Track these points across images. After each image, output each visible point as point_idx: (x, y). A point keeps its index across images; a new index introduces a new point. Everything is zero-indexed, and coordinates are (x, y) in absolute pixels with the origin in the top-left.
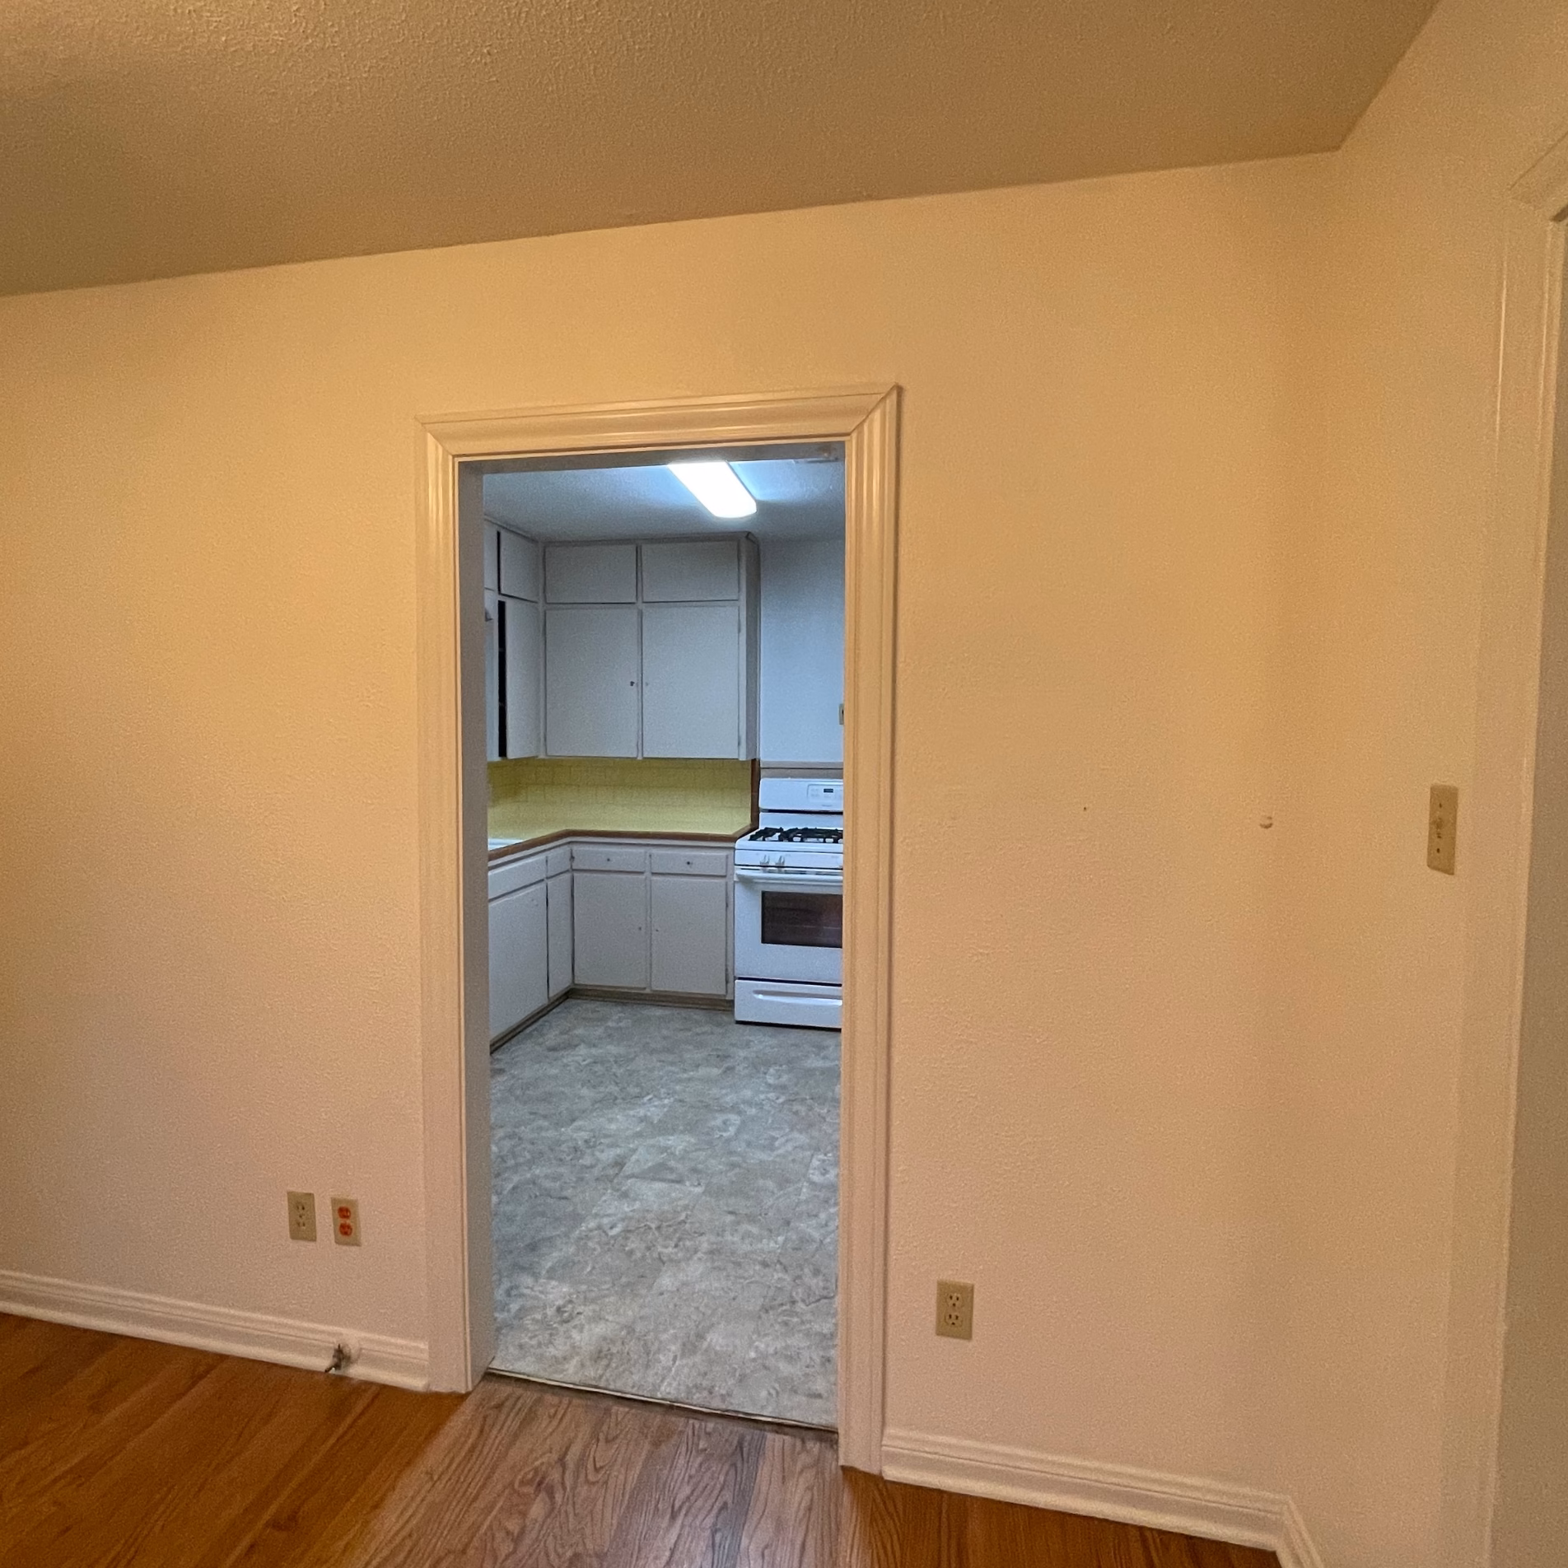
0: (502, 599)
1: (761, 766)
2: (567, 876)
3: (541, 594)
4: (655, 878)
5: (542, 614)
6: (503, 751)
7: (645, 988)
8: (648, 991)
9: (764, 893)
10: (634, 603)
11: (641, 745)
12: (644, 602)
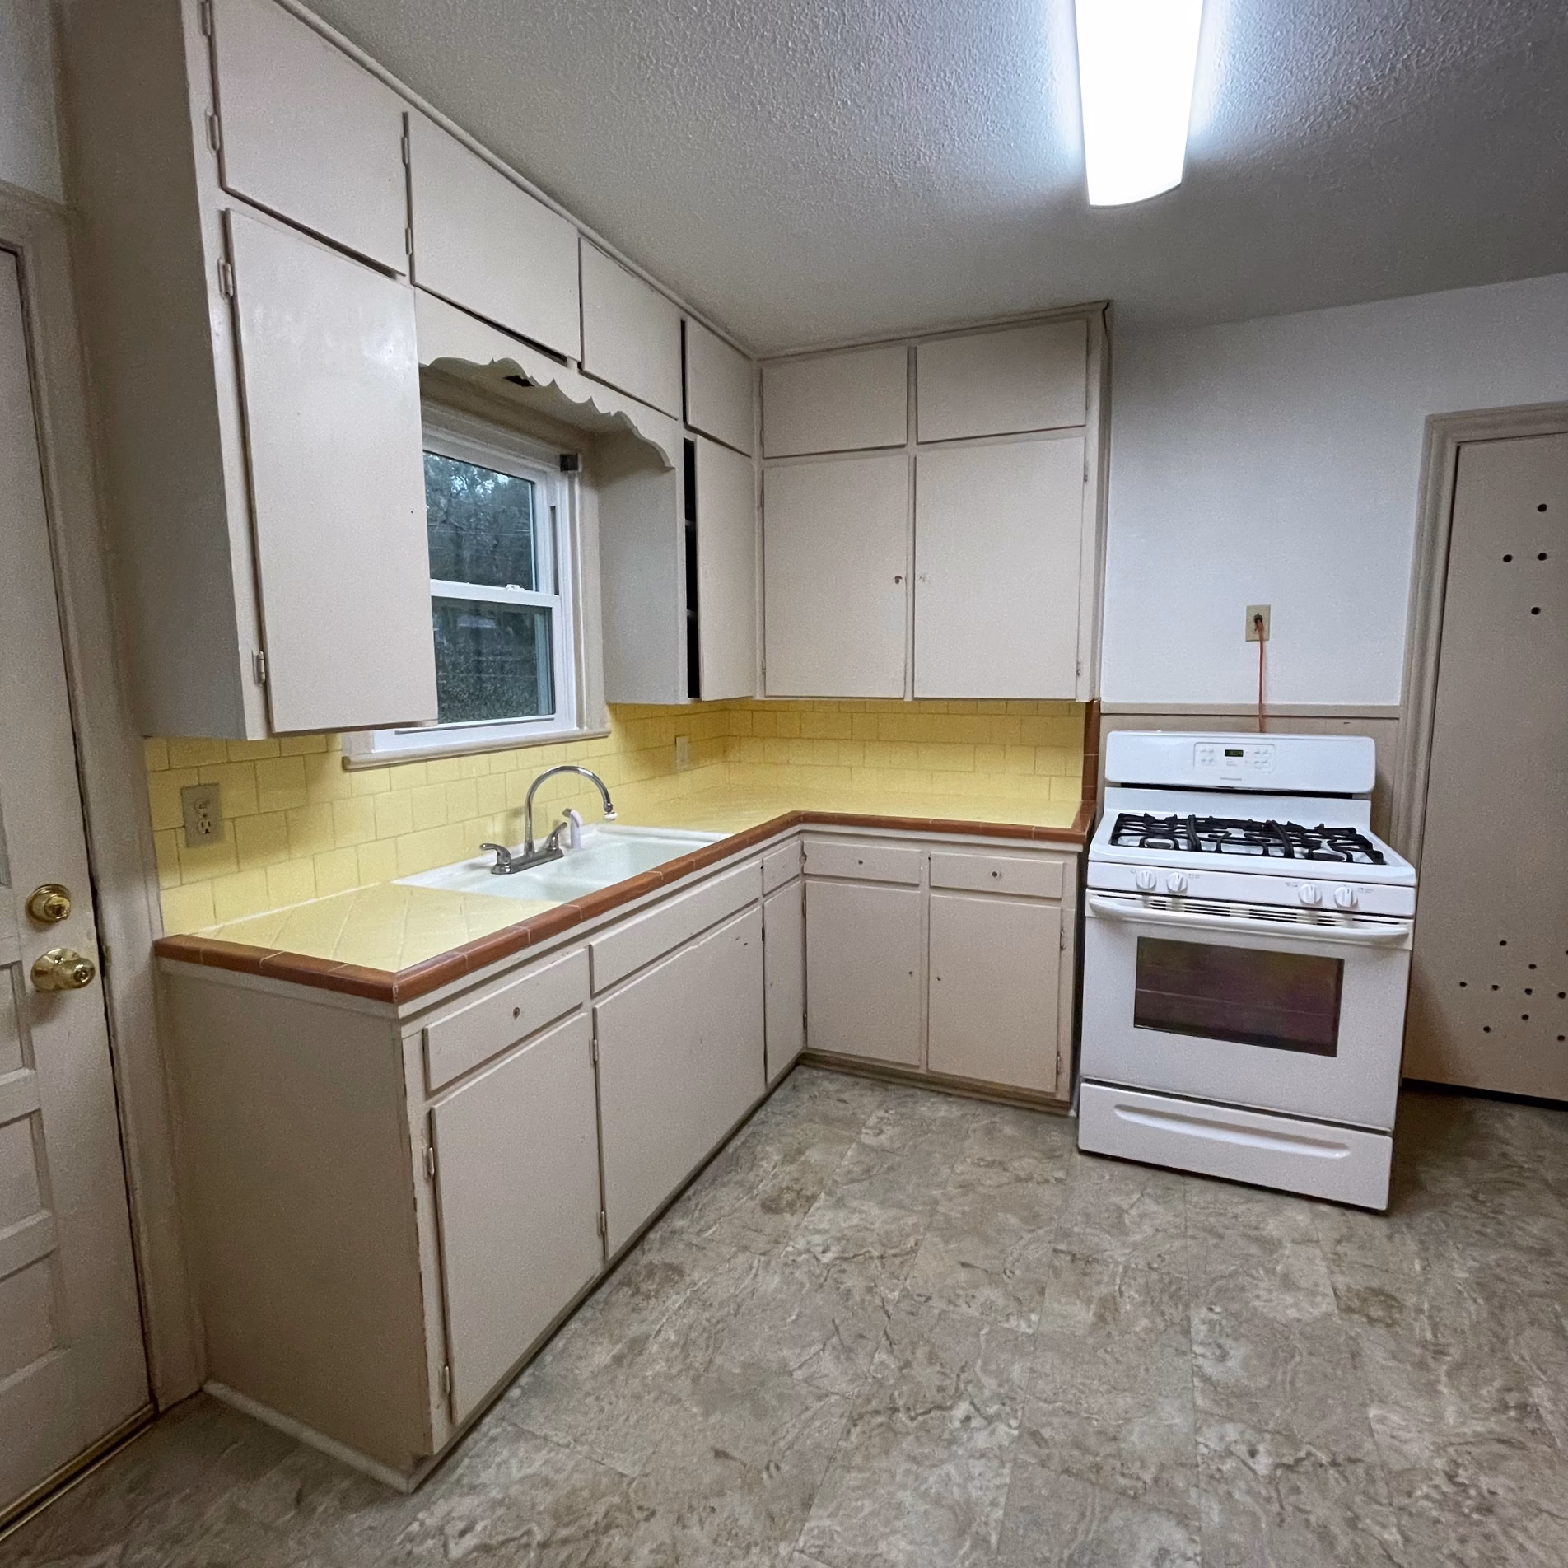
0: (690, 437)
1: (1102, 711)
2: (797, 884)
3: (756, 442)
4: (935, 895)
5: (757, 477)
6: (694, 689)
7: (918, 1067)
8: (922, 1071)
9: (1142, 941)
10: (903, 446)
11: (911, 677)
12: (918, 443)
